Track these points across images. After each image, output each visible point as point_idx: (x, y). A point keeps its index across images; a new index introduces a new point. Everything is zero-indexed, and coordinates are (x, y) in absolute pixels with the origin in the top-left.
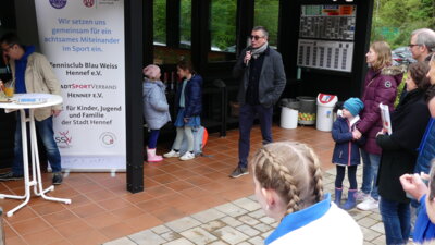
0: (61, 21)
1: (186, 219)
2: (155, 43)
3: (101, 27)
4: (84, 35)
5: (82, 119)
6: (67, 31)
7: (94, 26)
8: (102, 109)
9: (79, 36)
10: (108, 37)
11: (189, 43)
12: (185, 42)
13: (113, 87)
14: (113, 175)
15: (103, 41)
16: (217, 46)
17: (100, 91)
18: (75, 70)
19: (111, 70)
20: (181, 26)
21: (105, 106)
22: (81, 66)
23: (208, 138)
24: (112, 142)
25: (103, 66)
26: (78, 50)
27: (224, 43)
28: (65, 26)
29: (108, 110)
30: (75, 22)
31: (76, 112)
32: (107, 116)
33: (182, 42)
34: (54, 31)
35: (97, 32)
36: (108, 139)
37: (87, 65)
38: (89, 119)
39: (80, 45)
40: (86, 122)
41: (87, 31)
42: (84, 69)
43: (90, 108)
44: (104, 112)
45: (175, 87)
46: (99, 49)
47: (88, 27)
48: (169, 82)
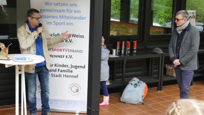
0: (47, 4)
2: (112, 20)
3: (73, 8)
4: (62, 14)
5: (57, 73)
6: (50, 11)
7: (69, 7)
8: (72, 67)
9: (58, 14)
10: (79, 15)
11: (137, 20)
12: (134, 18)
13: (80, 51)
15: (75, 18)
16: (157, 22)
17: (71, 54)
19: (79, 39)
20: (131, 7)
21: (73, 65)
23: (148, 92)
24: (77, 91)
25: (74, 36)
26: (57, 24)
27: (162, 20)
29: (76, 67)
30: (56, 4)
31: (54, 68)
32: (75, 72)
33: (131, 19)
34: (42, 11)
35: (71, 11)
38: (62, 73)
39: (59, 20)
40: (60, 76)
41: (64, 11)
43: (64, 66)
44: (73, 69)
45: (125, 52)
46: (72, 24)
47: (65, 8)
48: (121, 49)
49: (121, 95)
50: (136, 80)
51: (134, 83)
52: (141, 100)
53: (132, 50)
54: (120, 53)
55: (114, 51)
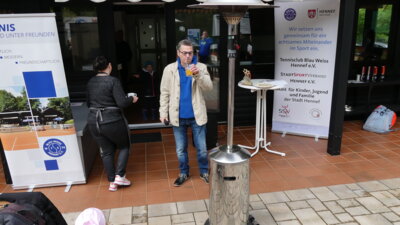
0: (291, 29)
1: (376, 182)
3: (319, 33)
4: (305, 39)
5: (298, 98)
6: (295, 36)
7: (314, 32)
8: (314, 92)
9: (302, 39)
10: (324, 39)
13: (323, 76)
14: (317, 140)
15: (320, 43)
17: (313, 79)
18: (297, 63)
19: (323, 64)
21: (316, 89)
22: (301, 60)
24: (318, 116)
25: (318, 61)
26: (300, 49)
28: (293, 33)
29: (318, 92)
30: (301, 29)
31: (295, 92)
32: (317, 97)
34: (285, 37)
35: (315, 36)
36: (315, 114)
37: (306, 60)
38: (304, 98)
39: (305, 45)
40: (301, 100)
41: (308, 35)
42: (304, 63)
43: (305, 91)
44: (315, 94)
45: (371, 78)
46: (316, 49)
47: (310, 33)
48: (366, 74)
49: (364, 122)
50: (382, 108)
51: (380, 110)
52: (387, 129)
53: (379, 75)
54: (365, 79)
55: (359, 76)
